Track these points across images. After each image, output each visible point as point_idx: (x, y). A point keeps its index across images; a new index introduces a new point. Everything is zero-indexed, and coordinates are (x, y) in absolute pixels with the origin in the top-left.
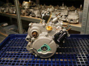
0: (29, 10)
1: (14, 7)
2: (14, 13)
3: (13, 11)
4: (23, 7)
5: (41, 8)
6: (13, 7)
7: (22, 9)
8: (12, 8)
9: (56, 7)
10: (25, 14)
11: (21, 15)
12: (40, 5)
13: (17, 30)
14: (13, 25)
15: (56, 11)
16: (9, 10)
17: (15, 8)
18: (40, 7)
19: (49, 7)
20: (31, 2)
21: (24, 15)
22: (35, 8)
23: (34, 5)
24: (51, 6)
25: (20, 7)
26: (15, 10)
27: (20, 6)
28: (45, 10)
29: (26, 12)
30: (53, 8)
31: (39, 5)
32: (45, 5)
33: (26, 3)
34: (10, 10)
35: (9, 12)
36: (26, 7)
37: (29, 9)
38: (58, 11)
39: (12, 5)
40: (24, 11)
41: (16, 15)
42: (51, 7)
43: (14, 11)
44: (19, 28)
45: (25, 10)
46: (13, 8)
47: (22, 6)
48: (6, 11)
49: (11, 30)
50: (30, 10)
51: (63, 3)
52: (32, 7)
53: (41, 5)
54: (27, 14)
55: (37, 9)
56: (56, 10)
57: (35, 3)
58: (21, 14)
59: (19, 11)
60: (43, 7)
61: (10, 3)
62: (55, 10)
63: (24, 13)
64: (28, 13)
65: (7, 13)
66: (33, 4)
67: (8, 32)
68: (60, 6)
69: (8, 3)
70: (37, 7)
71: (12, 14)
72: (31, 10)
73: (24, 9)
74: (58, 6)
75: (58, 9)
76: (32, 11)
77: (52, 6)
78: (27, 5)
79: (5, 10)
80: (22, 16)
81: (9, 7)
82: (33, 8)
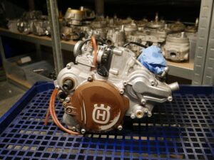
0: (79, 29)
1: (47, 20)
2: (45, 35)
3: (45, 31)
4: (67, 22)
5: (108, 23)
6: (45, 22)
7: (64, 25)
8: (41, 23)
9: (140, 22)
10: (72, 37)
11: (62, 39)
12: (105, 17)
13: (51, 74)
14: (43, 62)
15: (141, 32)
16: (34, 27)
17: (49, 23)
18: (104, 22)
19: (124, 21)
20: (85, 9)
21: (67, 40)
22: (94, 24)
23: (92, 16)
24: (129, 19)
25: (61, 20)
26: (49, 28)
27: (60, 18)
28: (116, 30)
29: (74, 32)
30: (134, 25)
31: (102, 17)
32: (115, 17)
33: (73, 13)
34: (37, 28)
35: (34, 31)
36: (74, 22)
37: (79, 26)
38: (145, 31)
39: (43, 17)
40: (68, 31)
41: (50, 39)
42: (130, 23)
43: (47, 29)
44: (56, 69)
45: (71, 29)
46: (43, 24)
47: (64, 19)
48: (29, 29)
49: (38, 72)
50: (82, 28)
51: (157, 14)
52: (87, 22)
53: (107, 17)
54: (75, 37)
55: (99, 25)
56: (140, 29)
57: (93, 12)
58: (61, 37)
59: (57, 30)
60: (111, 21)
61: (38, 12)
62: (138, 30)
63: (69, 36)
64: (76, 34)
65: (30, 33)
66: (88, 14)
67: (31, 76)
68: (149, 21)
69: (34, 11)
70: (97, 21)
71: (42, 36)
72: (85, 28)
73: (69, 26)
74: (146, 20)
75: (146, 27)
76: (86, 32)
77: (133, 21)
78: (76, 18)
79: (27, 27)
80: (63, 42)
81: (36, 20)
82: (89, 24)
